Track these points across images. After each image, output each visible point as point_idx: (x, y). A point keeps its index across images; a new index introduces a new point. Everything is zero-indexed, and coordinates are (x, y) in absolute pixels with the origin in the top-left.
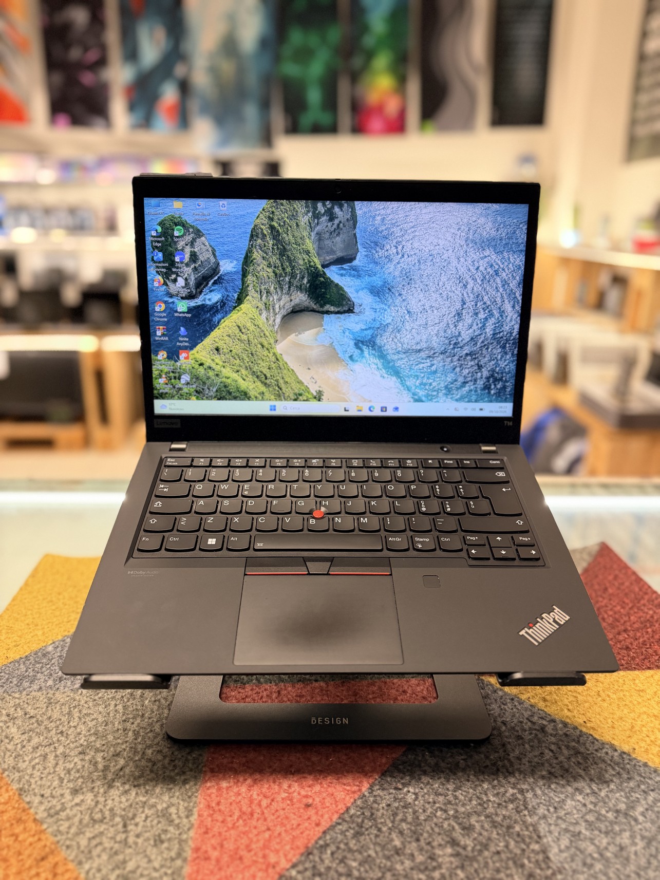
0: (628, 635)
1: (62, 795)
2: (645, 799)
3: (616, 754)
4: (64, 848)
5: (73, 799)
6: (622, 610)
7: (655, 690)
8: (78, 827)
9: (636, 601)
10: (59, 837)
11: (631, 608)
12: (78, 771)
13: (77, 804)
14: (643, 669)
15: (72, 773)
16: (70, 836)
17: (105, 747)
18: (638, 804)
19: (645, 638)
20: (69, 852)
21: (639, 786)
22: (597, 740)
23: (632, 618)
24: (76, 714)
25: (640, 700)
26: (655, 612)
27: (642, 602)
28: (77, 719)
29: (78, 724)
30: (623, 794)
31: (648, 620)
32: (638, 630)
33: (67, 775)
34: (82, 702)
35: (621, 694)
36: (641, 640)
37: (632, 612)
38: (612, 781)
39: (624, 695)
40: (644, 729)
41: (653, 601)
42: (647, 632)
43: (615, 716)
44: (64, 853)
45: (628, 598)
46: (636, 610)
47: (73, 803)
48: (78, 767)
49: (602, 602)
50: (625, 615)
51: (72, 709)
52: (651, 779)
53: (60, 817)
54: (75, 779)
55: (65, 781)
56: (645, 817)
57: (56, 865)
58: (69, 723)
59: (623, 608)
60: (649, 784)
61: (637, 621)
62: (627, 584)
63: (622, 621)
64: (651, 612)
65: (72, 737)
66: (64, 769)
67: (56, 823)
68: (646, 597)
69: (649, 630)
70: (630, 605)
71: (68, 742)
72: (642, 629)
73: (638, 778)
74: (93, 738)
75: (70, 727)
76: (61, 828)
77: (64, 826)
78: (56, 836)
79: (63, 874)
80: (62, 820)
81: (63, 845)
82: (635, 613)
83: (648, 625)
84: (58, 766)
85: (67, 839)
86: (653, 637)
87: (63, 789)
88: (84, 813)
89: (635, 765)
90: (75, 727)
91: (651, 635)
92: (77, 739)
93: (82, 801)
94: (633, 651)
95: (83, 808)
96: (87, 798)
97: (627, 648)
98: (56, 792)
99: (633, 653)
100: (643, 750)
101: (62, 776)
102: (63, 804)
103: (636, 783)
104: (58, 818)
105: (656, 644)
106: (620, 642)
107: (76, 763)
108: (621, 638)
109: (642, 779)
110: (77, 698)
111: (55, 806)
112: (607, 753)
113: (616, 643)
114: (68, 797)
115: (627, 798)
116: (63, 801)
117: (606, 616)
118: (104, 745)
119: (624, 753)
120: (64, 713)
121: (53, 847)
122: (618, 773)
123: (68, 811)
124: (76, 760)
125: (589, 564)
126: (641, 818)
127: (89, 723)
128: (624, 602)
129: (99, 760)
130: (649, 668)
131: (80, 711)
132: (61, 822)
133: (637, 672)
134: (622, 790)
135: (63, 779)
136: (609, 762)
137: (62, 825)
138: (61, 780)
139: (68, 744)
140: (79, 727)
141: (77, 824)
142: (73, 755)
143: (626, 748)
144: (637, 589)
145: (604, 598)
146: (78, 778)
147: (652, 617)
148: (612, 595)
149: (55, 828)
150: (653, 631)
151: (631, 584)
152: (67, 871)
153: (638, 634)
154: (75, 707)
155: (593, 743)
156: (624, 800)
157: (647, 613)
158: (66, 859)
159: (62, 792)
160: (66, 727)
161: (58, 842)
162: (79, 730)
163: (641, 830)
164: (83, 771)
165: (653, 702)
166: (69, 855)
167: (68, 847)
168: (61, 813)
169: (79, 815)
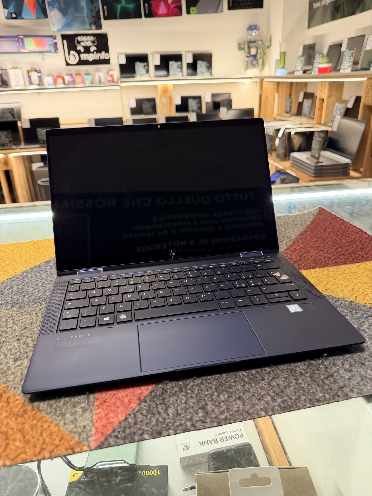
0: (342, 249)
1: (7, 362)
2: (368, 321)
3: (347, 303)
4: (13, 389)
5: (15, 364)
6: (337, 238)
7: (362, 272)
8: (20, 377)
9: (344, 233)
10: (8, 384)
11: (342, 237)
12: (16, 349)
13: (18, 366)
14: (354, 263)
15: (13, 350)
16: (15, 382)
17: (32, 335)
18: (364, 324)
19: (352, 249)
20: (16, 390)
21: (363, 316)
22: (335, 297)
23: (343, 241)
24: (11, 320)
25: (355, 277)
26: (356, 236)
27: (348, 233)
28: (11, 324)
29: (13, 326)
30: (354, 320)
31: (353, 241)
32: (347, 246)
33: (9, 352)
34: (14, 315)
35: (344, 276)
36: (350, 251)
37: (343, 238)
38: (347, 315)
39: (346, 276)
40: (360, 290)
41: (354, 231)
42: (353, 246)
43: (343, 286)
44: (13, 391)
45: (339, 232)
46: (345, 237)
47: (15, 365)
48: (16, 347)
49: (324, 235)
50: (339, 240)
51: (8, 319)
52: (369, 311)
53: (7, 374)
54: (15, 353)
55: (8, 355)
56: (369, 329)
57: (8, 398)
58: (6, 326)
59: (337, 237)
60: (368, 314)
61: (346, 242)
62: (337, 225)
63: (338, 243)
64: (353, 237)
65: (10, 333)
66: (7, 349)
67: (5, 377)
68: (350, 230)
69: (354, 245)
70: (341, 235)
71: (8, 335)
72: (350, 245)
73: (362, 312)
74: (24, 331)
75: (8, 328)
76: (9, 379)
77: (11, 378)
78: (6, 383)
79: (14, 402)
80: (9, 375)
81: (11, 387)
82: (344, 238)
83: (353, 243)
84: (3, 348)
85: (14, 384)
86: (356, 248)
87: (8, 359)
88: (23, 370)
89: (358, 307)
90: (11, 327)
91: (355, 248)
92: (13, 333)
93: (22, 363)
94: (347, 255)
95: (22, 367)
96: (24, 362)
97: (344, 255)
98: (3, 361)
99: (347, 256)
100: (361, 299)
101: (6, 352)
102: (8, 366)
103: (361, 315)
104: (6, 374)
105: (359, 251)
106: (338, 252)
107: (14, 345)
108: (339, 250)
109: (364, 312)
110: (11, 313)
111: (3, 368)
112: (342, 303)
113: (336, 253)
114: (12, 363)
115: (357, 322)
116: (8, 365)
117: (328, 242)
118: (31, 334)
119: (352, 302)
120: (3, 321)
121: (5, 389)
122: (350, 311)
123: (12, 370)
124: (14, 343)
125: (314, 219)
126: (367, 330)
127: (20, 324)
128: (337, 234)
129: (30, 342)
130: (357, 262)
131: (13, 319)
132: (9, 376)
133: (351, 265)
134: (353, 319)
135: (7, 354)
136: (343, 306)
137: (10, 377)
138: (6, 355)
139: (8, 336)
140: (13, 327)
141: (19, 375)
142: (12, 341)
143: (352, 299)
144: (344, 227)
145: (325, 234)
146: (16, 353)
147: (355, 239)
148: (330, 232)
149: (5, 379)
150: (356, 246)
151: (340, 225)
152: (17, 400)
153: (348, 248)
154: (10, 317)
155: (333, 299)
156: (356, 323)
157: (351, 237)
158: (14, 394)
159: (7, 361)
160: (5, 328)
161: (8, 386)
162: (14, 329)
163: (368, 335)
164: (20, 348)
165: (362, 277)
166: (16, 392)
167: (15, 388)
168: (8, 371)
169: (21, 371)
